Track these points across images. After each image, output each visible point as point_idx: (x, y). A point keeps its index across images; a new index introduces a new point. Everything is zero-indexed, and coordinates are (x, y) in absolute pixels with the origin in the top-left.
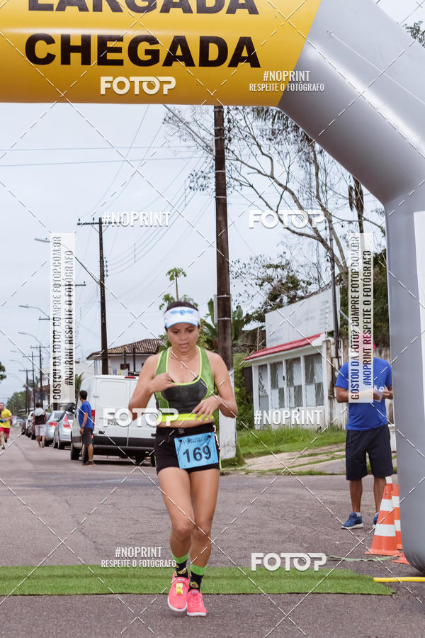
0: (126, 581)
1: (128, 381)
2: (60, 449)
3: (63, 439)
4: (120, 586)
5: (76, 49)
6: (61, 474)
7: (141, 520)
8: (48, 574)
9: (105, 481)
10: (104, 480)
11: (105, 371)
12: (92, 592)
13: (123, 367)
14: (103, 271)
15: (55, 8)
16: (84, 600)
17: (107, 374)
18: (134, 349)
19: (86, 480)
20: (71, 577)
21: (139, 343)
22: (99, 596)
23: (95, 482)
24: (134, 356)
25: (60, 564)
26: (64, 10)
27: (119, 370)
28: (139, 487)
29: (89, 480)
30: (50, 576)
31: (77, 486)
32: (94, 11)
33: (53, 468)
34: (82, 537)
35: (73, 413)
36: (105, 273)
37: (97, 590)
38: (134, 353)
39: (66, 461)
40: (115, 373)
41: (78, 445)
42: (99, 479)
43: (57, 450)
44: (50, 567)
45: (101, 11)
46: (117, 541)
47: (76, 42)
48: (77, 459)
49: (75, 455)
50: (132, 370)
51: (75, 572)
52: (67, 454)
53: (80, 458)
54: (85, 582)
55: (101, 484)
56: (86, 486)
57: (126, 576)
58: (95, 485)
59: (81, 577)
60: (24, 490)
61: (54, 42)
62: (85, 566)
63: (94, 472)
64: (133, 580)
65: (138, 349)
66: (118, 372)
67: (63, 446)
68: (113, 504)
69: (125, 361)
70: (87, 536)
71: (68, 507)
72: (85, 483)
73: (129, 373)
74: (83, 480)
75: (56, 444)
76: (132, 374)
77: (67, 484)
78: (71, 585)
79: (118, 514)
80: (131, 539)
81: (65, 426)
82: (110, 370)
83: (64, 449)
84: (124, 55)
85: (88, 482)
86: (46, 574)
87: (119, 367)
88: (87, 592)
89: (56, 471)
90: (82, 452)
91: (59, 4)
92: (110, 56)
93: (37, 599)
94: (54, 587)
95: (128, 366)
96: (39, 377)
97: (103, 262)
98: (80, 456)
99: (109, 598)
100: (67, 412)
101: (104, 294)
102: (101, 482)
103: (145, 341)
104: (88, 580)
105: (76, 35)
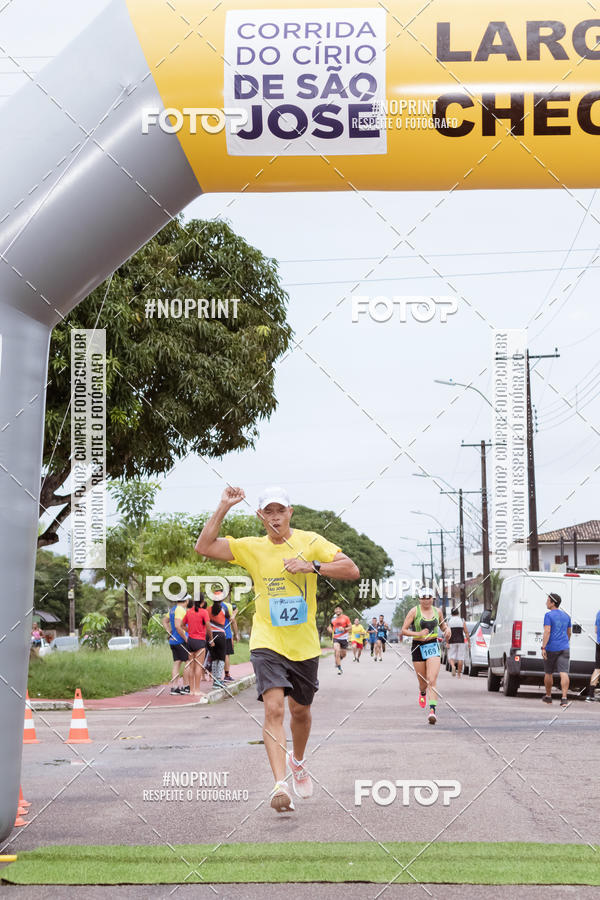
0: (578, 866)
1: (569, 580)
2: (471, 675)
3: (476, 662)
4: (571, 875)
5: (502, 114)
6: (476, 711)
7: (593, 778)
8: (467, 855)
9: (539, 723)
10: (537, 720)
11: (534, 566)
12: (533, 882)
13: (558, 560)
14: (531, 424)
15: (473, 57)
16: (521, 893)
17: (538, 570)
18: (575, 534)
19: (513, 720)
20: (501, 859)
21: (581, 525)
22: (541, 887)
23: (523, 723)
24: (575, 544)
25: (485, 840)
26: (486, 60)
27: (553, 565)
28: (588, 732)
29: (517, 720)
30: (471, 857)
31: (499, 729)
32: (528, 59)
33: (464, 702)
34: (512, 802)
35: (492, 625)
36: (534, 428)
37: (539, 877)
38: (575, 540)
39: (481, 693)
40: (548, 568)
41: (499, 670)
42: (530, 720)
43: (468, 676)
44: (470, 844)
45: (538, 59)
46: (562, 808)
47: (503, 104)
48: (497, 690)
49: (494, 685)
50: (571, 564)
51: (507, 852)
52: (482, 683)
53: (501, 689)
54: (521, 866)
55: (533, 727)
56: (512, 729)
57: (579, 860)
58: (525, 727)
59: (515, 859)
60: (425, 733)
61: (473, 105)
62: (519, 844)
63: (523, 709)
64: (589, 865)
65: (581, 535)
66: (552, 568)
67: (475, 671)
68: (554, 756)
69: (562, 553)
70: (518, 801)
71: (489, 759)
72: (511, 724)
73: (568, 569)
74: (508, 720)
75: (467, 669)
76: (572, 571)
77: (485, 726)
78: (501, 870)
79: (561, 770)
80: (581, 805)
81: (479, 643)
82: (541, 565)
83: (477, 676)
84: (572, 121)
85: (516, 724)
86: (464, 853)
87: (554, 560)
88: (524, 882)
89: (469, 707)
90: (505, 679)
91: (479, 51)
92: (552, 122)
93: (455, 889)
94: (478, 872)
95: (566, 559)
96: (440, 574)
97: (531, 411)
98: (502, 685)
99: (556, 891)
100: (482, 624)
101: (532, 457)
102: (533, 723)
103: (591, 523)
104: (525, 865)
105: (502, 94)
